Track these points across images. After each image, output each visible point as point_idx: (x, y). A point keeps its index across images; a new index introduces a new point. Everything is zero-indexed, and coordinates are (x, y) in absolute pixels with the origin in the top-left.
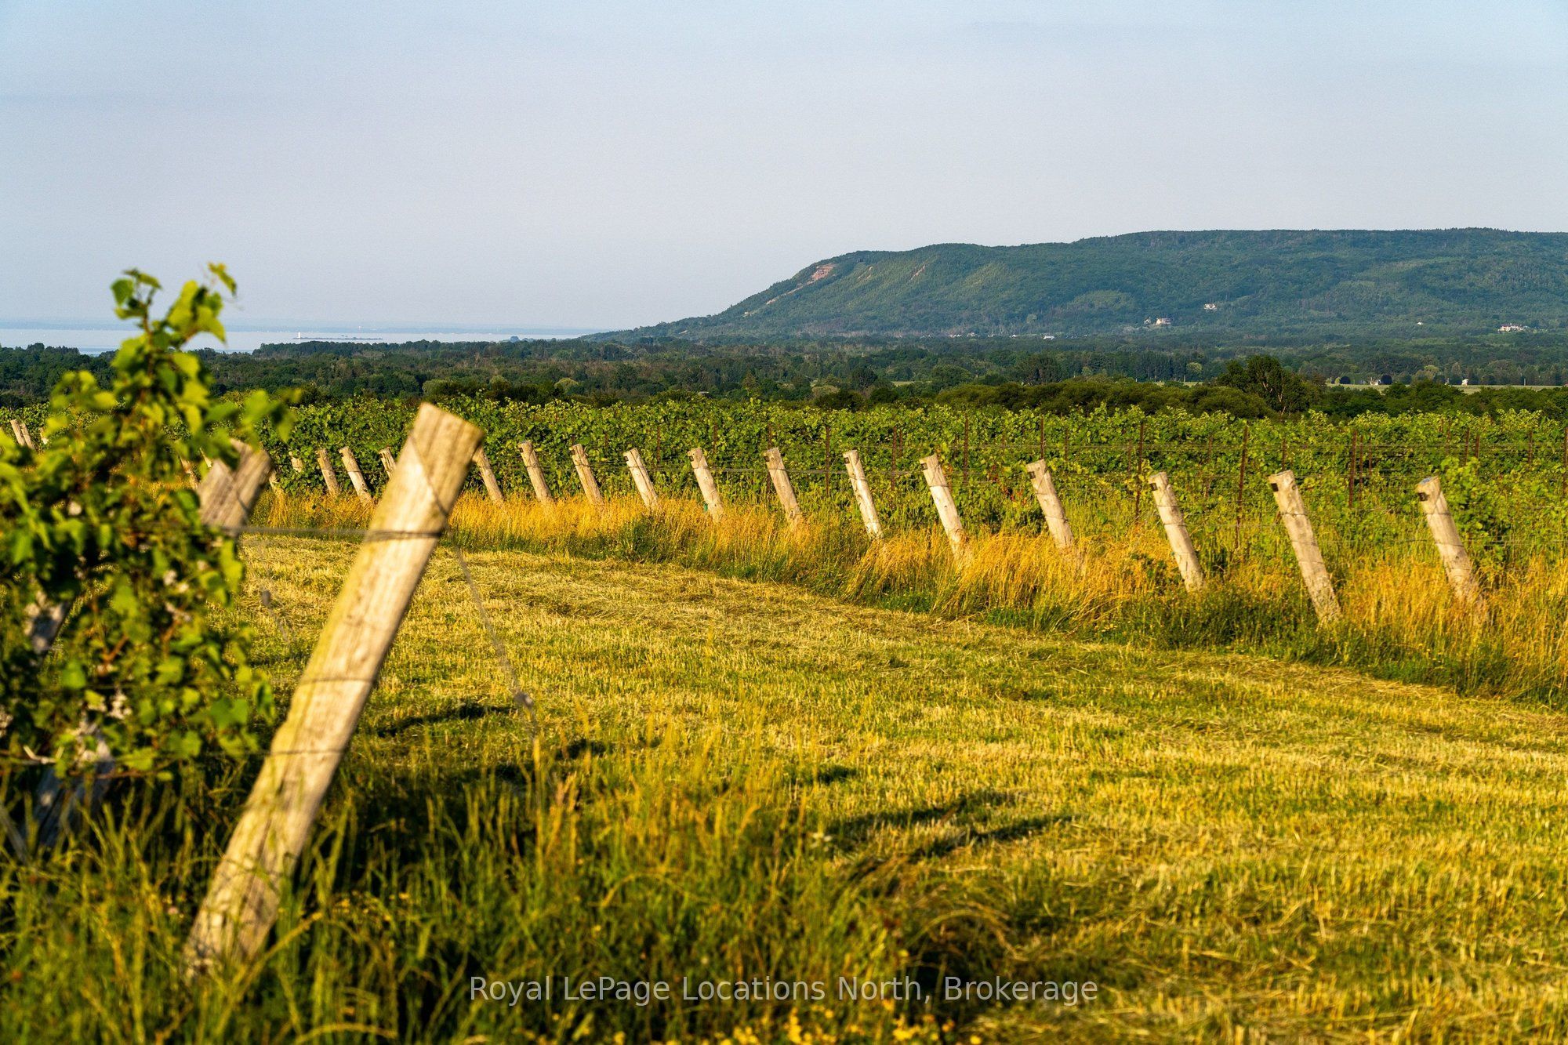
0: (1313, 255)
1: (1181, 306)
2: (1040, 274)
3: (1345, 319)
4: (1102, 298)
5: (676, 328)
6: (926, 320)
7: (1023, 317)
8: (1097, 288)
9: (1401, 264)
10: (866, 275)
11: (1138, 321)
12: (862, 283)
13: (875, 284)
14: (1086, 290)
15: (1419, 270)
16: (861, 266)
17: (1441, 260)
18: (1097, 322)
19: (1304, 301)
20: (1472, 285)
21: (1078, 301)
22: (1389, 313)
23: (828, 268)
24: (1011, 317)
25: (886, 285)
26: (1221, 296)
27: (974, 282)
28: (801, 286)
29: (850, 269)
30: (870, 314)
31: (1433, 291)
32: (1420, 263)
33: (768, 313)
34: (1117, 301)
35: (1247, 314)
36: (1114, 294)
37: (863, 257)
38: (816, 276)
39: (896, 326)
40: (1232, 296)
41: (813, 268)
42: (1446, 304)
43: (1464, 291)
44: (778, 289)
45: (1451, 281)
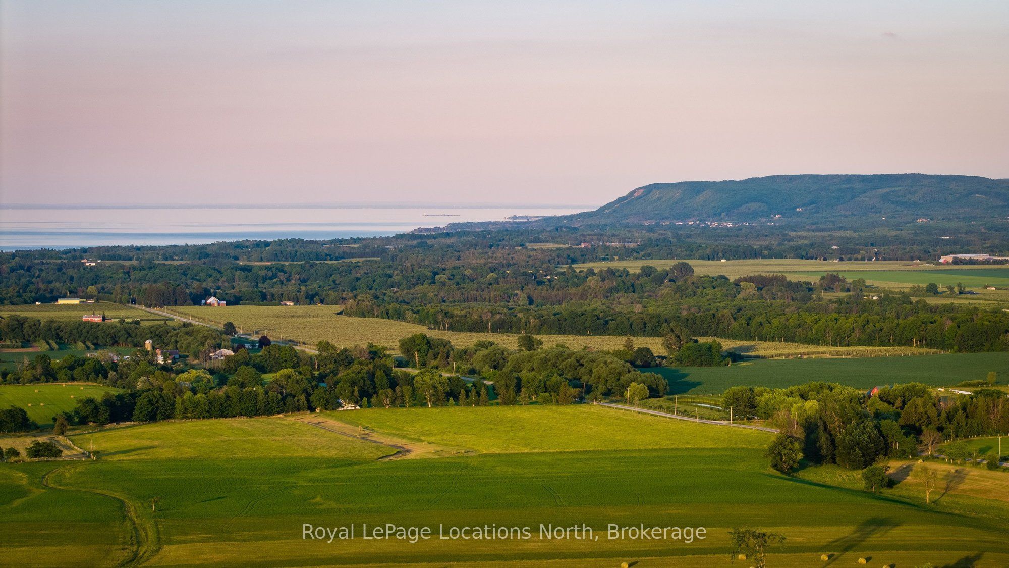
0: (845, 186)
1: (786, 209)
2: (728, 195)
3: (854, 215)
4: (753, 206)
5: (577, 217)
6: (680, 216)
7: (721, 214)
8: (752, 202)
9: (881, 190)
10: (656, 195)
11: (769, 216)
12: (654, 198)
13: (659, 199)
14: (747, 203)
15: (888, 193)
16: (655, 190)
17: (897, 189)
18: (751, 216)
19: (839, 207)
20: (909, 200)
21: (743, 207)
22: (874, 212)
23: (642, 191)
24: (715, 214)
25: (664, 199)
26: (804, 205)
27: (701, 198)
28: (629, 199)
29: (650, 192)
30: (656, 212)
31: (893, 203)
32: (887, 190)
33: (615, 211)
34: (760, 207)
35: (814, 213)
36: (759, 204)
37: (656, 186)
38: (636, 195)
39: (667, 218)
40: (808, 205)
41: (634, 191)
42: (898, 208)
43: (906, 202)
44: (620, 200)
45: (900, 198)
